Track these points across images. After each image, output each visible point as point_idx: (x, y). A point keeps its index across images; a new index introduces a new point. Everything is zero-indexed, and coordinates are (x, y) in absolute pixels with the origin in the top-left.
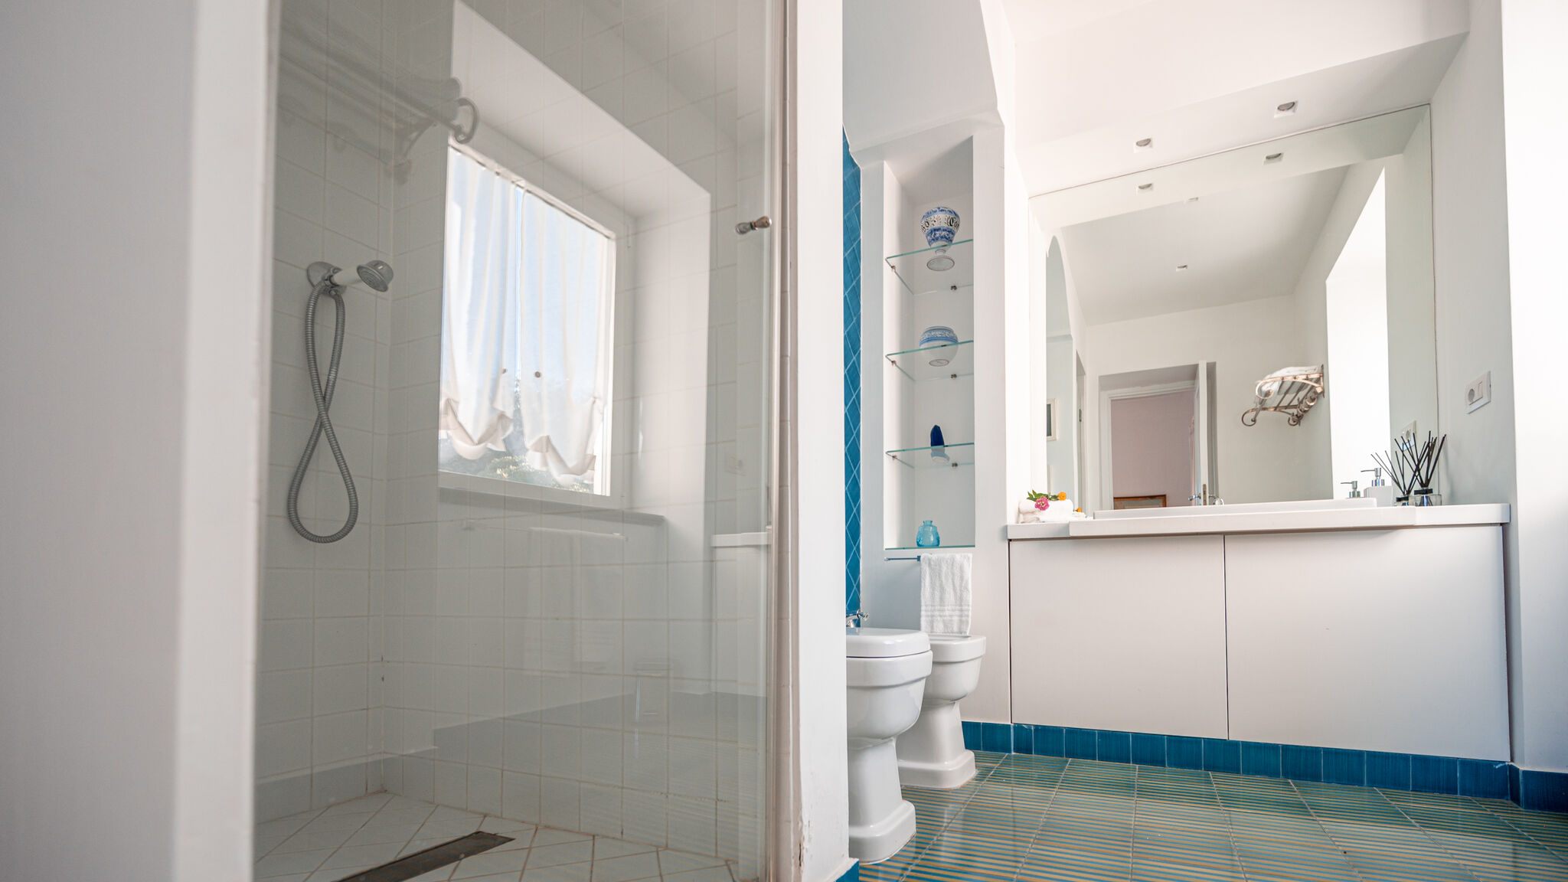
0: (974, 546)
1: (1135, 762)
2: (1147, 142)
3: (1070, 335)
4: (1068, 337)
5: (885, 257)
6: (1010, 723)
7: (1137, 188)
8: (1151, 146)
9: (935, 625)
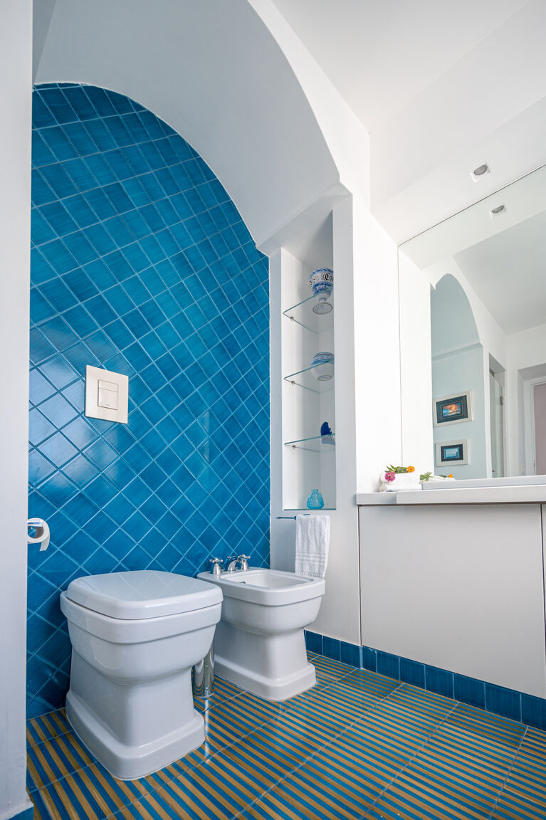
0: (335, 509)
1: (457, 698)
2: (484, 169)
3: (480, 344)
4: (479, 345)
5: (282, 312)
6: (359, 645)
7: (491, 214)
8: (489, 172)
9: (304, 566)
